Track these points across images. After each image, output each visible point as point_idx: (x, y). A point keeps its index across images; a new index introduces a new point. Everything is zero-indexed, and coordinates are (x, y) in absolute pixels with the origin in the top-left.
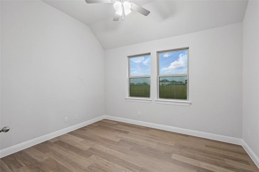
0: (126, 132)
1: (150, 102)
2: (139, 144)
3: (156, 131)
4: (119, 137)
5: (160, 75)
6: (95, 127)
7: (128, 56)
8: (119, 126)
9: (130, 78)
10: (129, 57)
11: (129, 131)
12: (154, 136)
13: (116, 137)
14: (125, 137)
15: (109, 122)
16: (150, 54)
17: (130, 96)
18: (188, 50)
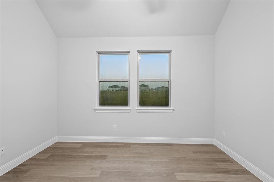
0: (103, 157)
1: (129, 111)
2: (130, 171)
3: (138, 146)
4: (95, 169)
5: (140, 78)
6: (44, 160)
7: (97, 52)
8: (87, 149)
9: (100, 82)
10: (99, 53)
11: (107, 155)
12: (141, 153)
13: (92, 169)
14: (105, 165)
15: (68, 146)
16: (129, 53)
17: (100, 105)
18: (170, 53)
